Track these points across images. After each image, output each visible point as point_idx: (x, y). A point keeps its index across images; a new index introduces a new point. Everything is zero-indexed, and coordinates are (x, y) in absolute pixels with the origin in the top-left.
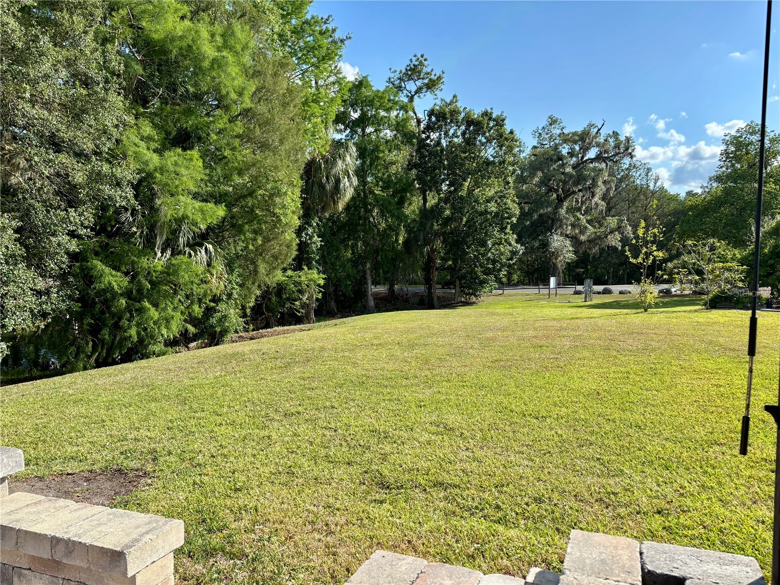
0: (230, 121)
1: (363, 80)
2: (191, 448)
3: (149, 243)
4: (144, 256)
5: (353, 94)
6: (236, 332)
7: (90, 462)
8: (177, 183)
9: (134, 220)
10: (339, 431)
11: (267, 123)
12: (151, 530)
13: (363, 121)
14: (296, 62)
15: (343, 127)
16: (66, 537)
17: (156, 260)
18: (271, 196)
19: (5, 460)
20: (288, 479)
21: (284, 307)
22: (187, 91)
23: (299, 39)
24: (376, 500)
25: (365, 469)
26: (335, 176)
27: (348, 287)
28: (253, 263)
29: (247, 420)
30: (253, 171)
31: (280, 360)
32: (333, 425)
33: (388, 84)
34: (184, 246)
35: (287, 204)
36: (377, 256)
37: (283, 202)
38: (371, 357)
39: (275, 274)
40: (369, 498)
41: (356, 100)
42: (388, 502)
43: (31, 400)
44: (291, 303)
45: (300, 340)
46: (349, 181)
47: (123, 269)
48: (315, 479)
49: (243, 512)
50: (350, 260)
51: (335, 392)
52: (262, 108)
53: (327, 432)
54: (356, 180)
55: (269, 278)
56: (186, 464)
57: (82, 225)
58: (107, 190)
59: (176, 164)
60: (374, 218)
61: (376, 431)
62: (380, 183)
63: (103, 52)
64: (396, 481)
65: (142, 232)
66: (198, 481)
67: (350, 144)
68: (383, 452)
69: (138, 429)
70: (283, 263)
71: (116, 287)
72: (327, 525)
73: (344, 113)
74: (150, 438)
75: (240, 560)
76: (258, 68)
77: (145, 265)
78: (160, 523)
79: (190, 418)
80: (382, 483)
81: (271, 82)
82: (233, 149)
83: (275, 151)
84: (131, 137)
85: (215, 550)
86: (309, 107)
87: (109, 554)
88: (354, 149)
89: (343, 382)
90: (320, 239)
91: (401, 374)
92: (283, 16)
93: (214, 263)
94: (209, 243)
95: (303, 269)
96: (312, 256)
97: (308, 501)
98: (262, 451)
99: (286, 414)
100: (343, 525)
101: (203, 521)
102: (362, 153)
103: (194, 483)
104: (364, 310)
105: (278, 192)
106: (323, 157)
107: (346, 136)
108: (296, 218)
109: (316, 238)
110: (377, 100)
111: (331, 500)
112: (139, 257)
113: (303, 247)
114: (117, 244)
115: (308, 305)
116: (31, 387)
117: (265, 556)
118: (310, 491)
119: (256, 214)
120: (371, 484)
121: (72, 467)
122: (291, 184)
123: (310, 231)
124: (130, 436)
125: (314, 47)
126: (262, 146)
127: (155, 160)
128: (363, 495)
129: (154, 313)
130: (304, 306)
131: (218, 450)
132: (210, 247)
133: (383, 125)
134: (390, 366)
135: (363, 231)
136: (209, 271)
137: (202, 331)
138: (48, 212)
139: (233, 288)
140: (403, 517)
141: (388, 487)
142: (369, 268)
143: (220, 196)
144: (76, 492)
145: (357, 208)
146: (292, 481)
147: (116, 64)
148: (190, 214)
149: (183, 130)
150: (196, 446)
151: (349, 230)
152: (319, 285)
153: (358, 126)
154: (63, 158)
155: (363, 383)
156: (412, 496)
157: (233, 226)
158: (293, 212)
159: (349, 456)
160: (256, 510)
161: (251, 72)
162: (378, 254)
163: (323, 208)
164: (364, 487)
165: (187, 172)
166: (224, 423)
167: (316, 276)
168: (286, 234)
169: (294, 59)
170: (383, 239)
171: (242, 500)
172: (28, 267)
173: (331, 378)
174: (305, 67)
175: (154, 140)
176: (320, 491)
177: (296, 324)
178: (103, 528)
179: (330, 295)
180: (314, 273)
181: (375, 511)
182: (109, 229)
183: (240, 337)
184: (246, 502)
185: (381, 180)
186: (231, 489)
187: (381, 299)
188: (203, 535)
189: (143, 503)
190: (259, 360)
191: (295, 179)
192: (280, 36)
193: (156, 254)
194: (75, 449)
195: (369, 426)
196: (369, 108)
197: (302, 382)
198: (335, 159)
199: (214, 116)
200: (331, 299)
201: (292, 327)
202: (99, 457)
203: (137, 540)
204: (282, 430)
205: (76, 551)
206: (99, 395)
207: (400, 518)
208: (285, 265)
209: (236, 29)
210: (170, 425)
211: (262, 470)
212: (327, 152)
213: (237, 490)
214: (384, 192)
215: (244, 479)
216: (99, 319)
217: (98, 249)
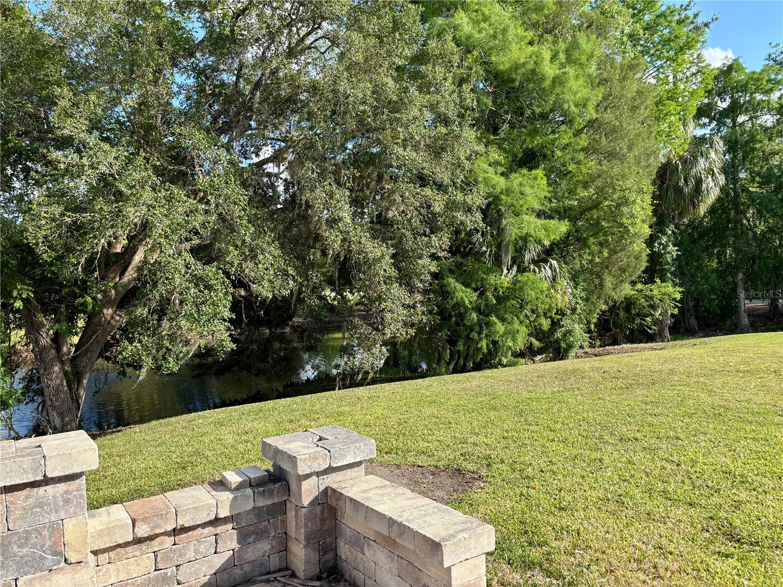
0: (575, 135)
1: (733, 64)
2: (522, 459)
3: (498, 262)
4: (493, 273)
5: (721, 81)
6: (581, 347)
7: (436, 458)
8: (521, 202)
9: (484, 241)
10: (683, 466)
11: (614, 130)
12: (466, 530)
13: (734, 110)
14: (649, 60)
15: (707, 120)
16: (399, 520)
17: (503, 277)
18: (618, 206)
19: (362, 447)
20: (617, 508)
21: (633, 323)
22: (533, 113)
23: (652, 35)
24: (720, 552)
25: (711, 515)
26: (695, 177)
27: (713, 302)
28: (599, 276)
29: (580, 440)
30: (599, 183)
31: (621, 380)
32: (675, 458)
33: (767, 62)
34: (529, 263)
35: (636, 213)
36: (752, 266)
37: (632, 211)
38: (734, 385)
39: (622, 287)
40: (711, 547)
41: (724, 88)
42: (736, 557)
43: (398, 397)
44: (641, 319)
45: (646, 360)
46: (713, 180)
47: (474, 285)
48: (648, 514)
49: (565, 533)
50: (716, 270)
51: (682, 421)
52: (609, 116)
53: (668, 466)
54: (724, 178)
55: (616, 292)
56: (517, 474)
57: (441, 247)
58: (460, 216)
59: (521, 184)
60: (748, 221)
61: (730, 473)
62: (757, 179)
63: (460, 92)
64: (749, 536)
65: (491, 251)
66: (524, 492)
67: (716, 139)
68: (736, 498)
69: (477, 434)
70: (630, 276)
71: (467, 302)
72: (655, 567)
73: (708, 104)
74: (486, 445)
75: (557, 580)
76: (605, 75)
77: (492, 282)
78: (474, 525)
79: (525, 430)
80: (731, 535)
81: (618, 88)
82: (578, 163)
83: (622, 159)
84: (482, 165)
85: (533, 563)
86: (664, 105)
87: (430, 543)
88: (721, 144)
89: (693, 411)
90: (676, 248)
91: (774, 409)
92: (633, 16)
93: (558, 280)
94: (554, 259)
95: (655, 282)
96: (667, 267)
97: (637, 536)
98: (592, 473)
99: (622, 439)
100: (674, 572)
101: (525, 533)
102: (732, 145)
103: (522, 494)
104: (735, 329)
105: (626, 202)
106: (681, 158)
107: (711, 130)
108: (646, 226)
109: (671, 248)
110: (752, 83)
111: (664, 541)
112: (488, 274)
113: (655, 259)
114: (470, 263)
115: (661, 322)
116: (400, 386)
117: (582, 583)
118: (640, 526)
119: (602, 226)
120: (717, 533)
121: (422, 460)
122: (640, 191)
123: (664, 239)
124: (470, 440)
125: (669, 39)
126: (609, 155)
127: (501, 182)
128: (704, 544)
129: (500, 328)
130: (656, 322)
131: (548, 465)
132: (554, 263)
133: (761, 111)
134: (759, 399)
135: (732, 236)
136: (553, 287)
137: (547, 345)
138: (415, 238)
139: (577, 303)
140: (754, 579)
141: (738, 541)
142: (741, 280)
143: (565, 211)
144: (423, 483)
145: (725, 210)
146: (621, 511)
147: (470, 100)
148: (532, 233)
149: (530, 151)
150: (527, 458)
151: (715, 235)
152: (674, 299)
153: (727, 117)
154: (428, 191)
155: (720, 415)
156: (771, 557)
157: (578, 239)
158: (643, 221)
159: (692, 496)
160: (578, 534)
161: (597, 81)
162: (754, 262)
163: (680, 214)
164: (708, 535)
165: (532, 191)
166: (556, 439)
167: (671, 289)
168: (635, 245)
169: (646, 57)
170: (761, 244)
171: (565, 520)
172: (400, 286)
173: (679, 405)
174: (659, 63)
175: (501, 165)
176: (652, 528)
177: (647, 342)
178: (428, 519)
179: (689, 310)
180: (668, 286)
181: (718, 565)
182: (462, 250)
183: (586, 353)
184: (568, 523)
185: (758, 174)
186: (555, 507)
187: (758, 316)
188: (524, 547)
189: (474, 504)
190: (598, 378)
191: (645, 185)
192: (631, 36)
193: (502, 271)
194: (426, 444)
195: (722, 466)
196: (740, 94)
197: (644, 407)
198: (695, 158)
199: (559, 132)
200: (691, 315)
201: (642, 345)
202: (443, 456)
203: (452, 536)
204: (616, 455)
205: (406, 534)
206: (449, 399)
207: (750, 580)
208: (633, 278)
209: (580, 41)
210: (506, 435)
211: (589, 493)
212: (685, 152)
213: (561, 509)
214: (763, 189)
215: (569, 498)
216: (455, 330)
217: (453, 268)
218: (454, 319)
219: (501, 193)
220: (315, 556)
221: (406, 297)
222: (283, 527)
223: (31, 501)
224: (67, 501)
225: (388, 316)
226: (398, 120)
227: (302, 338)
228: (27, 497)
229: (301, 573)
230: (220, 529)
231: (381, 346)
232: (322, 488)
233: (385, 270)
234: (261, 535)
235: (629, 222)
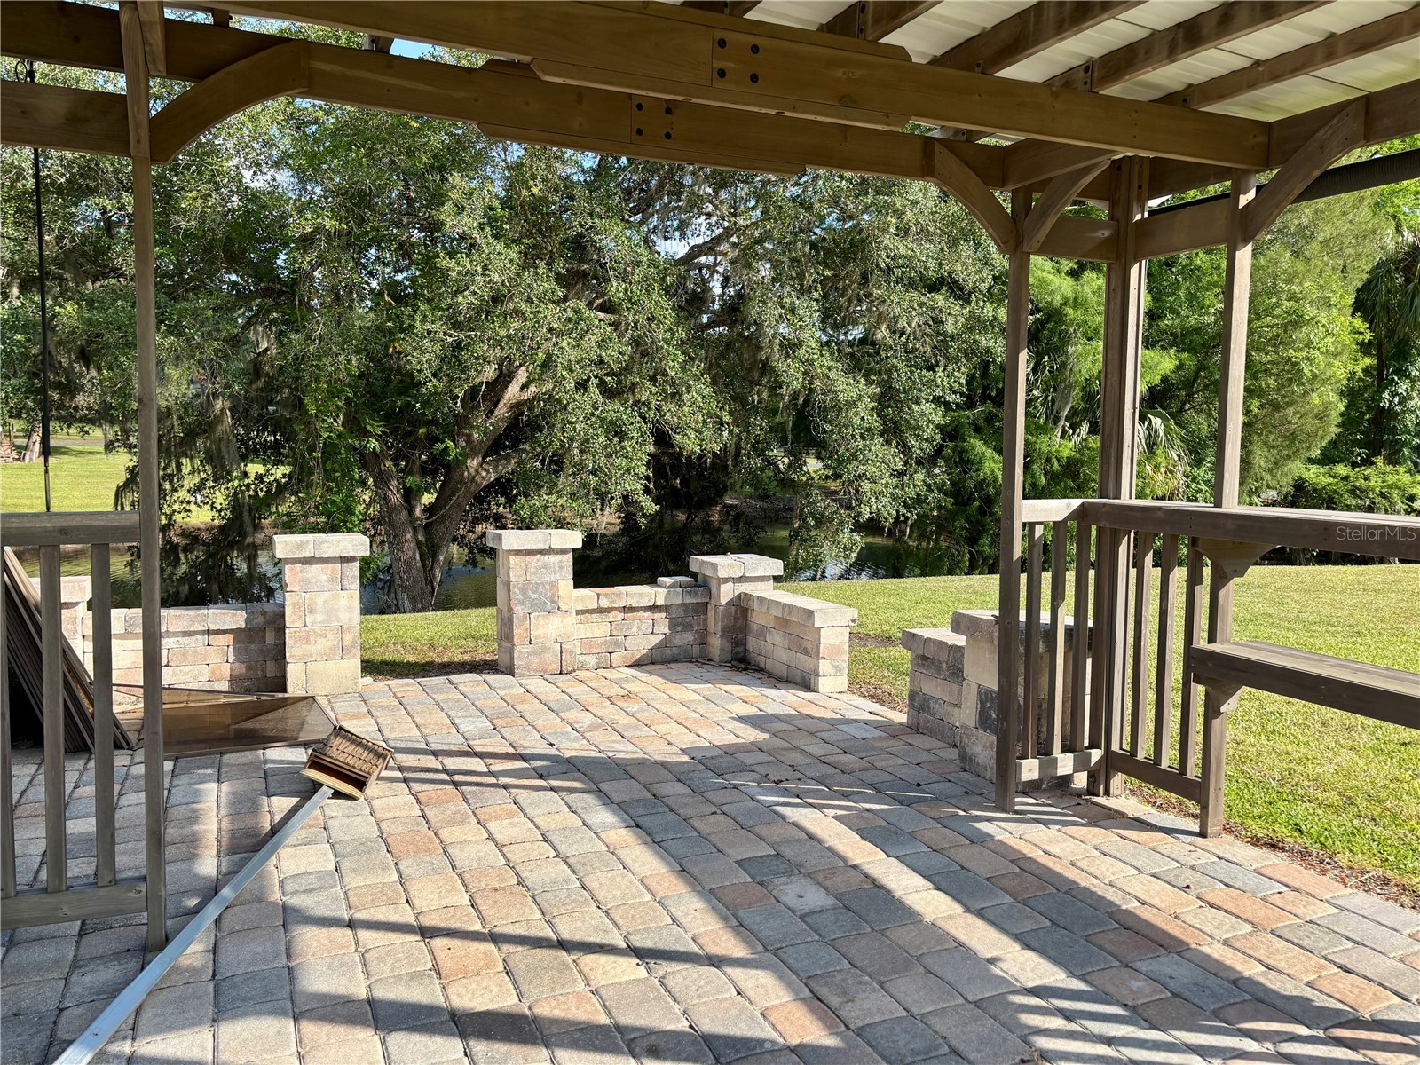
8: (1099, 319)
16: (790, 603)
19: (772, 565)
37: (1308, 337)
57: (951, 389)
59: (1099, 291)
65: (1046, 397)
77: (1044, 448)
93: (1160, 449)
94: (1156, 415)
95: (1373, 463)
96: (1403, 437)
113: (1383, 421)
132: (1157, 421)
180: (1402, 473)
205: (793, 612)
216: (978, 522)
217: (982, 423)
218: (977, 504)
219: (1065, 303)
220: (728, 646)
221: (897, 459)
222: (704, 625)
223: (539, 564)
224: (561, 568)
225: (866, 485)
226: (890, 206)
227: (738, 525)
228: (538, 560)
229: (717, 658)
230: (656, 616)
231: (852, 531)
232: (736, 593)
233: (863, 419)
234: (687, 627)
235: (1302, 354)
